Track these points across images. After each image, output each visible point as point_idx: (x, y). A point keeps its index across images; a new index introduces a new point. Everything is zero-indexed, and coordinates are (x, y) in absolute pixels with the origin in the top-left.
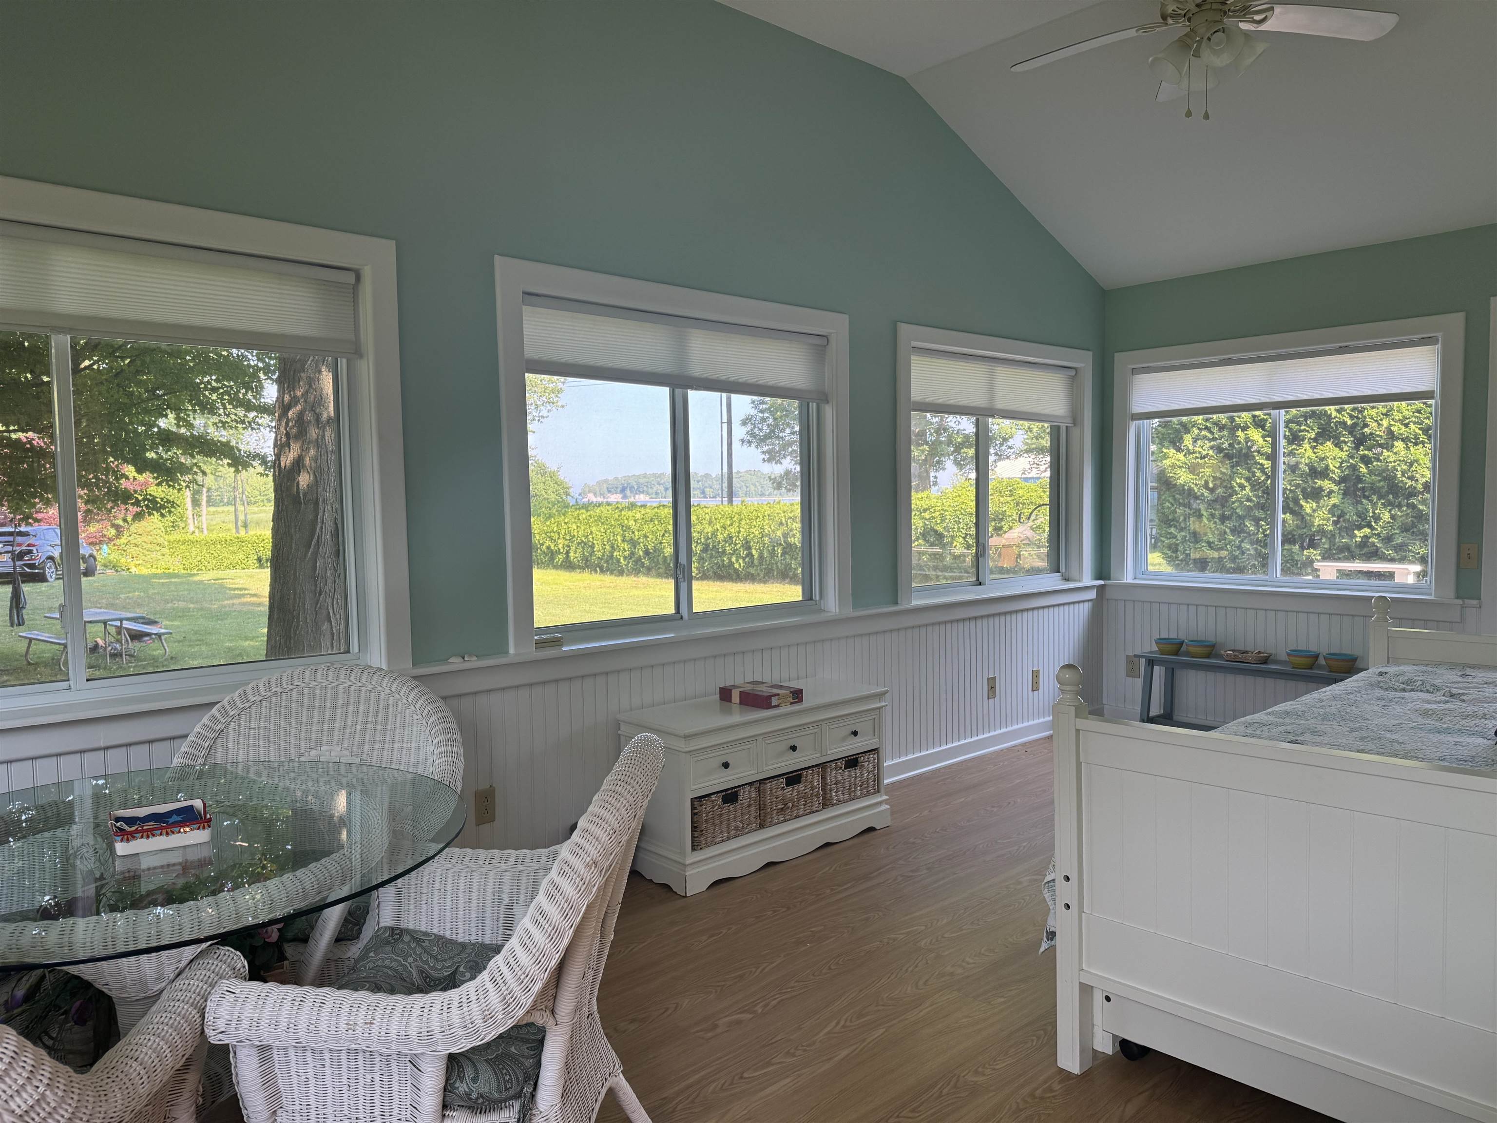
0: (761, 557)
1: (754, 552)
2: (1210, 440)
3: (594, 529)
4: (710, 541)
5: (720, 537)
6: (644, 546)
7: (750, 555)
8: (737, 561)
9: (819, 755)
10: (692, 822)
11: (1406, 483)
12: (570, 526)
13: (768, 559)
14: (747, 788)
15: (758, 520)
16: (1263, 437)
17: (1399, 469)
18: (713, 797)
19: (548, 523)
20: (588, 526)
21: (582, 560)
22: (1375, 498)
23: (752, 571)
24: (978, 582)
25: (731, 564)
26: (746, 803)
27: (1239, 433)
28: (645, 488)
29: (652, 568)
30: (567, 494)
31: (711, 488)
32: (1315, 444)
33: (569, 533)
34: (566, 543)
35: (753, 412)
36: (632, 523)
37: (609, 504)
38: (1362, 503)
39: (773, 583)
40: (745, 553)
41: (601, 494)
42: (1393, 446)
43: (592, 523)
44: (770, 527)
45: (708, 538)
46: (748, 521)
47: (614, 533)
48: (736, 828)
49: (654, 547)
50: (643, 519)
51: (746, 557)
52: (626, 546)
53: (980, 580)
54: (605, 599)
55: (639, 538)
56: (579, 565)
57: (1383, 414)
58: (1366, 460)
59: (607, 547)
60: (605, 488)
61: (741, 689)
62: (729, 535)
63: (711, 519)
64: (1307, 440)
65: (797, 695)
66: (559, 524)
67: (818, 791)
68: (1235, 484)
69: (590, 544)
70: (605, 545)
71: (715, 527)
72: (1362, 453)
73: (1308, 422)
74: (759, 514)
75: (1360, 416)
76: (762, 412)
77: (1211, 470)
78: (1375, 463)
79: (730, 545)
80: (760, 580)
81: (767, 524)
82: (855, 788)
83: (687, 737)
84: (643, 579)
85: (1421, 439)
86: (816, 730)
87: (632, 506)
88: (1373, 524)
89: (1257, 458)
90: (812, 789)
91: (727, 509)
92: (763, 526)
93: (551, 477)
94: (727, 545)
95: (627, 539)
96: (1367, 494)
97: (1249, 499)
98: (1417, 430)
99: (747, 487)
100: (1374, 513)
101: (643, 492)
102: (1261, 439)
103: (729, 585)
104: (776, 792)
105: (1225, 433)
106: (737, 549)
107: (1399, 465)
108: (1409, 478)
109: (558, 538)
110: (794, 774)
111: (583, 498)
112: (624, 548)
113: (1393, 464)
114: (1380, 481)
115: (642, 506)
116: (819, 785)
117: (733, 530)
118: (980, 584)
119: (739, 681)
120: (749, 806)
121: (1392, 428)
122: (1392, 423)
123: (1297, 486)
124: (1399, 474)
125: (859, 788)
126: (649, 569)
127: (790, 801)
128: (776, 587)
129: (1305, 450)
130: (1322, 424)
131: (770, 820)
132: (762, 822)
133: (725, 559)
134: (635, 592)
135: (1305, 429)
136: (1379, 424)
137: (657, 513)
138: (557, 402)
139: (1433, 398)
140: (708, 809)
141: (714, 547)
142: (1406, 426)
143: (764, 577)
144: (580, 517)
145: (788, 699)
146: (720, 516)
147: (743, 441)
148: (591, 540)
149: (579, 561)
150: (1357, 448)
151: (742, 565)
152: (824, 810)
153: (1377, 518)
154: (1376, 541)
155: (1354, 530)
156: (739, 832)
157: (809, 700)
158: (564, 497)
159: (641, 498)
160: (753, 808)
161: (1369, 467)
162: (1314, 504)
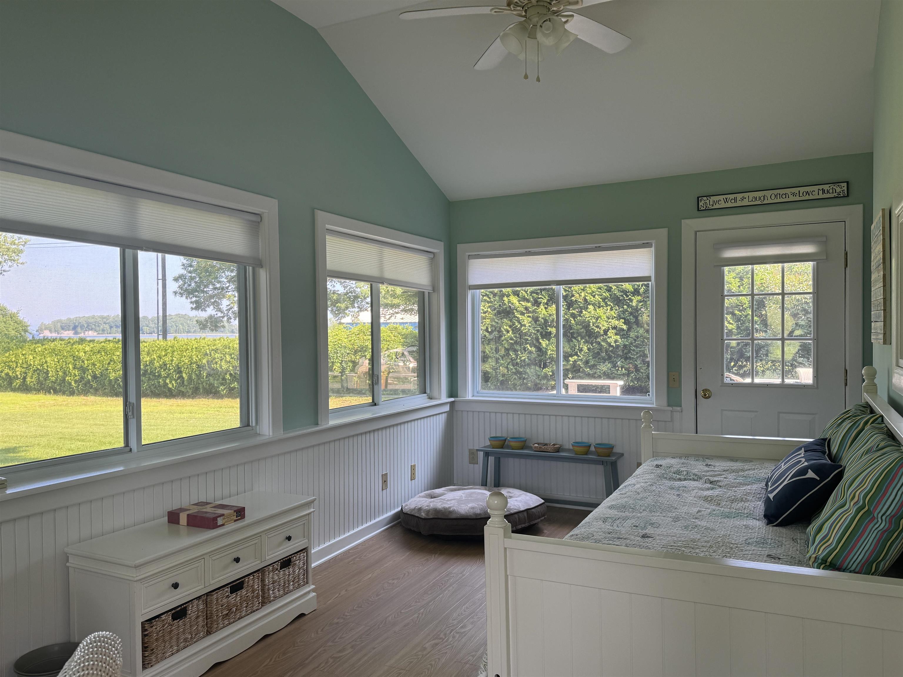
0: (190, 378)
1: (184, 375)
2: (488, 302)
3: (48, 359)
4: (148, 367)
5: (157, 364)
6: (92, 372)
7: (181, 377)
8: (171, 382)
9: (258, 562)
10: (143, 643)
11: (595, 330)
12: (27, 356)
13: (195, 380)
14: (196, 602)
15: (187, 352)
16: (519, 301)
17: (591, 321)
18: (163, 617)
19: (7, 355)
20: (43, 357)
21: (38, 383)
22: (579, 338)
23: (182, 389)
24: (374, 403)
25: (166, 384)
26: (193, 616)
27: (505, 298)
28: (93, 326)
29: (99, 389)
30: (26, 331)
31: (147, 326)
32: (547, 306)
33: (26, 362)
34: (23, 370)
35: (184, 272)
36: (82, 354)
37: (61, 340)
38: (572, 341)
39: (200, 398)
40: (177, 376)
41: (55, 331)
42: (587, 308)
43: (47, 354)
44: (197, 356)
45: (147, 365)
46: (179, 352)
47: (66, 362)
48: (186, 640)
49: (101, 373)
50: (92, 351)
51: (178, 380)
52: (76, 372)
53: (375, 401)
54: (58, 415)
55: (88, 366)
56: (35, 388)
57: (582, 290)
58: (574, 316)
59: (60, 373)
60: (59, 326)
61: (188, 512)
62: (163, 362)
63: (149, 351)
64: (542, 304)
65: (240, 513)
66: (16, 356)
67: (258, 593)
68: (503, 330)
69: (45, 371)
70: (58, 371)
71: (153, 357)
72: (571, 311)
73: (543, 293)
74: (188, 347)
75: (570, 290)
76: (190, 272)
77: (489, 320)
78: (578, 318)
79: (164, 370)
80: (188, 396)
81: (195, 354)
82: (289, 584)
83: (136, 567)
84: (91, 398)
85: (602, 304)
86: (256, 541)
87: (82, 341)
88: (579, 353)
89: (516, 313)
90: (253, 592)
91: (162, 343)
92: (191, 356)
93: (11, 318)
94: (162, 370)
95: (78, 366)
96: (575, 336)
97: (511, 339)
98: (599, 299)
99: (177, 326)
100: (579, 347)
101: (92, 329)
102: (517, 303)
103: (164, 401)
104: (221, 601)
105: (497, 298)
106: (170, 374)
107: (591, 319)
108: (596, 327)
109: (16, 367)
110: (237, 582)
111: (40, 334)
112: (75, 374)
113: (588, 319)
114: (581, 329)
115: (90, 341)
116: (258, 587)
117: (167, 359)
118: (375, 405)
119: (185, 504)
120: (197, 617)
121: (587, 298)
122: (586, 294)
123: (538, 331)
124: (591, 324)
125: (292, 583)
126: (96, 390)
127: (234, 606)
128: (202, 401)
129: (542, 309)
130: (550, 295)
131: (216, 626)
132: (209, 630)
133: (161, 380)
134: (85, 409)
135: (541, 298)
136: (580, 295)
137: (103, 346)
138: (18, 260)
139: (650, 281)
140: (158, 629)
141: (151, 372)
142: (594, 296)
143: (192, 394)
144: (37, 350)
145: (232, 518)
146: (156, 349)
147: (175, 293)
148: (46, 367)
149: (34, 385)
150: (568, 309)
151: (174, 385)
152: (263, 608)
153: (581, 350)
154: (580, 363)
155: (569, 357)
156: (188, 643)
157: (250, 517)
158: (23, 333)
159: (90, 334)
160: (200, 619)
161: (575, 320)
162: (547, 342)
